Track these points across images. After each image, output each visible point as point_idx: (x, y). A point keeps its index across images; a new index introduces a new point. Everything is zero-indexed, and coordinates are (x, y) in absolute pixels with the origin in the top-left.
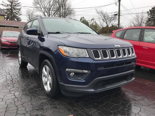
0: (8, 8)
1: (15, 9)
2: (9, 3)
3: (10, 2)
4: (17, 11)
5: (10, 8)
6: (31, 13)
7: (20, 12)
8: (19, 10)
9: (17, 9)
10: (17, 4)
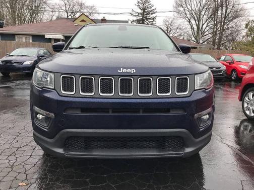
0: (138, 18)
1: (147, 19)
2: (140, 11)
3: (142, 10)
4: (150, 22)
5: (142, 17)
6: (170, 22)
7: (154, 22)
8: (153, 19)
9: (150, 19)
10: (151, 11)
